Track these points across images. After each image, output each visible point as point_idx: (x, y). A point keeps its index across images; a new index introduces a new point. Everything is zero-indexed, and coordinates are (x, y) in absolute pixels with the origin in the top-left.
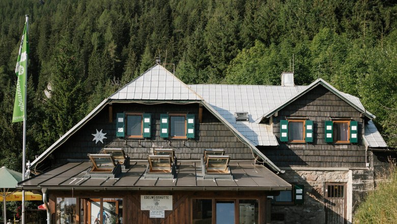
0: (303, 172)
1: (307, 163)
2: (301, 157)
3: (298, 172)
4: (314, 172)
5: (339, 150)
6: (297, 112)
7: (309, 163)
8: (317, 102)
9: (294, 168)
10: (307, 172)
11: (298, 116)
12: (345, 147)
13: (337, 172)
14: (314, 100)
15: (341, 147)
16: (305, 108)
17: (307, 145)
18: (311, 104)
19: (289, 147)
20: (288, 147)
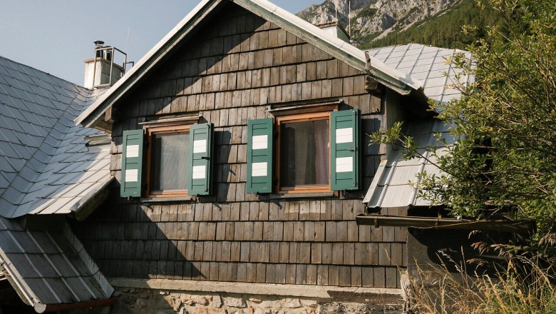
0: (183, 297)
1: (196, 265)
2: (181, 246)
3: (169, 298)
4: (217, 298)
5: (299, 219)
6: (175, 102)
7: (204, 268)
8: (230, 61)
9: (155, 283)
10: (195, 298)
11: (177, 114)
12: (318, 208)
13: (290, 303)
14: (224, 55)
15: (304, 209)
16: (197, 87)
17: (199, 206)
18: (212, 70)
19: (149, 213)
20: (145, 215)
